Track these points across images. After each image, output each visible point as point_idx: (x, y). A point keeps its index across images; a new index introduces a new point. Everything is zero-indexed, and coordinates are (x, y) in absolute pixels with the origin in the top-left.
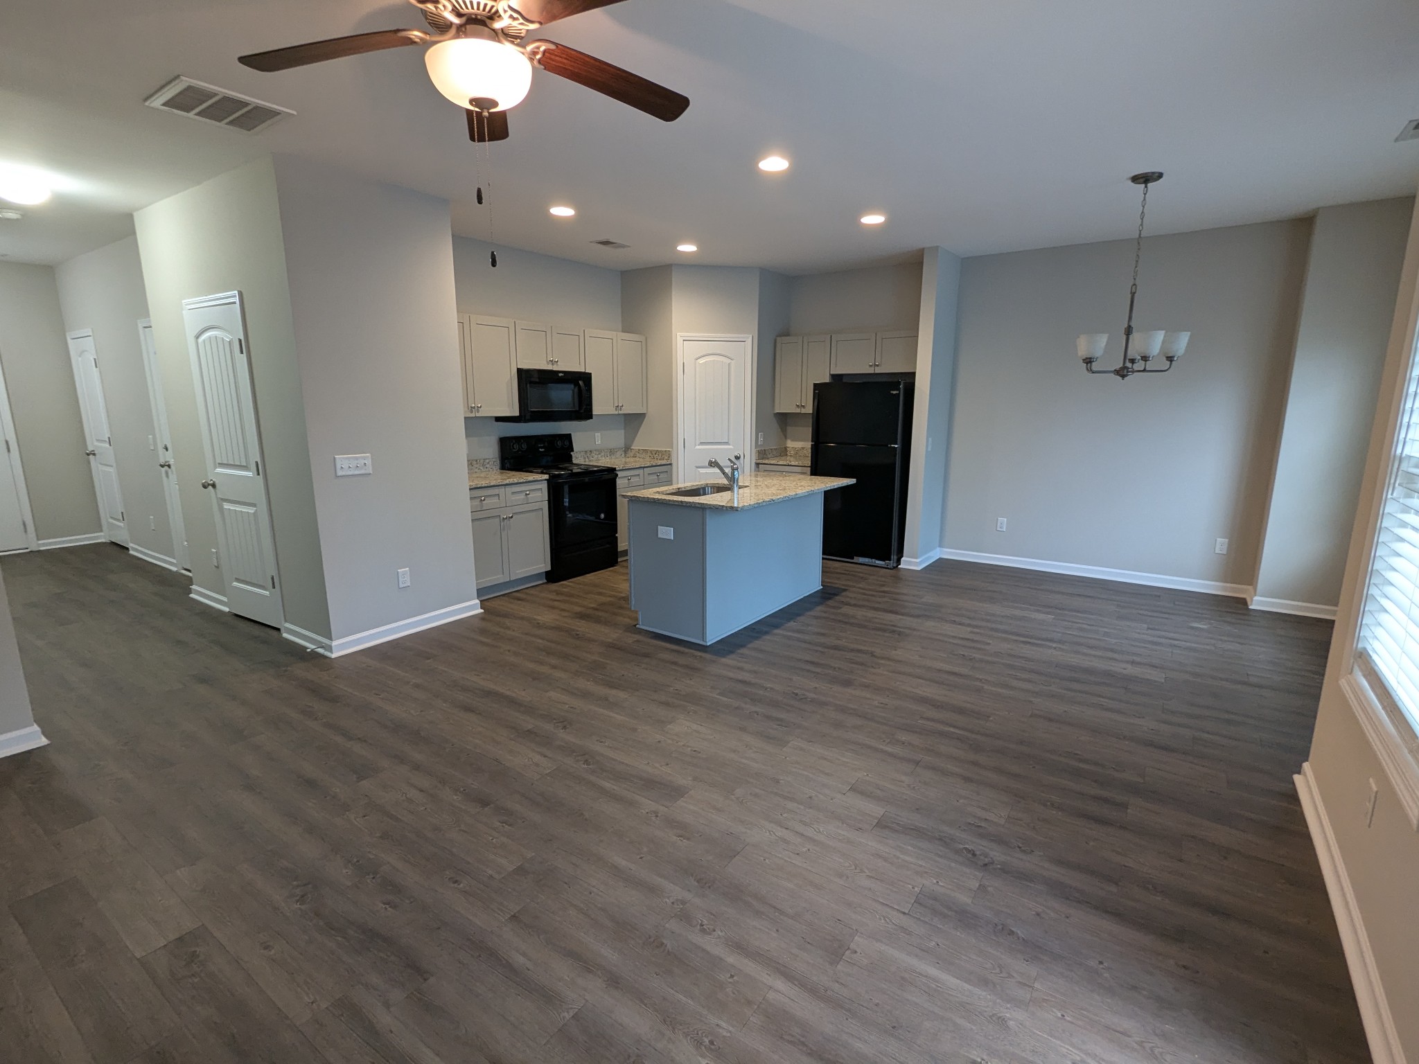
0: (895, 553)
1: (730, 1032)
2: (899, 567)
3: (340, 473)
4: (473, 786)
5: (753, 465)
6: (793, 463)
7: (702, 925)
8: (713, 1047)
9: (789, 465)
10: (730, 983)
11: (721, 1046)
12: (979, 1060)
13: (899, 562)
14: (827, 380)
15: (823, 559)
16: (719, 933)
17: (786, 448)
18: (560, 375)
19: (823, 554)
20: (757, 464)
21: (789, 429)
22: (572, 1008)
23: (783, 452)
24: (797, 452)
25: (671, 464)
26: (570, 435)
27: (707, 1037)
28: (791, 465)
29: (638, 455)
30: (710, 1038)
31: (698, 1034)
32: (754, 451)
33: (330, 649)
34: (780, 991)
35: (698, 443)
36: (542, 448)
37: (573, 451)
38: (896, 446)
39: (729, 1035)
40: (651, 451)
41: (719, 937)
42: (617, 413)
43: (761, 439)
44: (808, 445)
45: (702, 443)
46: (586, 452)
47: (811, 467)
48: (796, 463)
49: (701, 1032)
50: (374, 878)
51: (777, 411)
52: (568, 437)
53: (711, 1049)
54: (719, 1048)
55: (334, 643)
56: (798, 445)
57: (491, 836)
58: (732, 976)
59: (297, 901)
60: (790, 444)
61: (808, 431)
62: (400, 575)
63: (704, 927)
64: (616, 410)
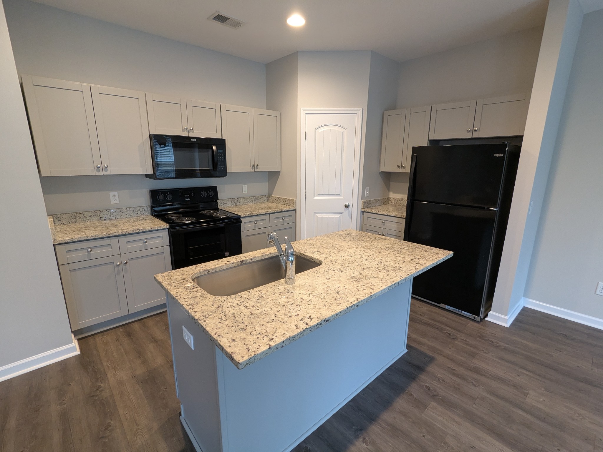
0: (484, 305)
2: (486, 319)
5: (359, 212)
6: (391, 214)
9: (387, 216)
13: (486, 316)
14: (425, 144)
15: (412, 297)
17: (388, 199)
18: (192, 140)
19: (412, 294)
20: (363, 212)
21: (391, 183)
23: (386, 201)
24: (397, 202)
25: (295, 210)
26: (216, 187)
28: (389, 216)
29: (275, 201)
32: (360, 201)
35: (316, 194)
36: (187, 198)
37: (218, 200)
38: (495, 209)
40: (283, 199)
42: (253, 171)
43: (367, 193)
44: (405, 197)
45: (319, 195)
46: (234, 199)
47: (406, 218)
48: (394, 214)
51: (381, 171)
52: (214, 189)
56: (399, 196)
60: (392, 195)
61: (406, 186)
64: (252, 168)
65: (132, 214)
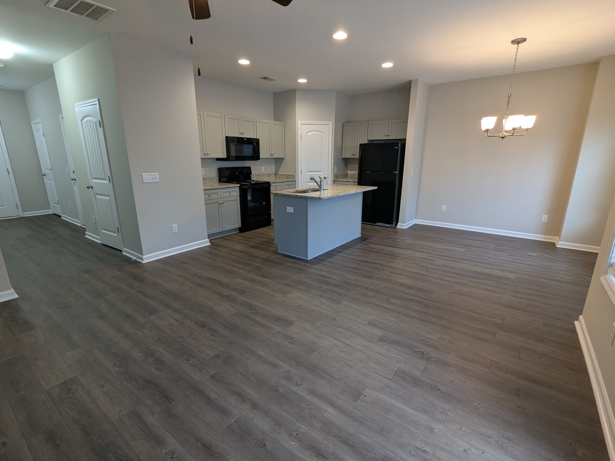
0: (395, 221)
1: (306, 430)
2: (397, 227)
3: (145, 181)
4: (199, 319)
5: (332, 181)
6: (350, 181)
7: (296, 382)
8: (297, 437)
9: (348, 182)
10: (308, 408)
11: (301, 436)
12: (420, 447)
13: (396, 225)
14: (366, 142)
15: (362, 223)
16: (304, 386)
17: (347, 174)
18: (245, 139)
19: (362, 221)
20: (334, 181)
21: (349, 165)
22: (235, 417)
23: (346, 176)
24: (352, 176)
25: (295, 181)
27: (295, 432)
29: (281, 177)
30: (296, 433)
31: (291, 431)
32: (332, 175)
33: (142, 259)
34: (330, 412)
35: (307, 171)
36: (237, 173)
37: (251, 174)
38: (396, 172)
39: (305, 431)
40: (287, 175)
41: (304, 388)
42: (271, 157)
43: (336, 170)
44: (357, 173)
45: (309, 172)
46: (258, 175)
47: (358, 182)
49: (292, 430)
50: (152, 358)
51: (343, 157)
52: (249, 168)
53: (296, 438)
54: (300, 437)
55: (144, 257)
56: (353, 173)
57: (205, 341)
58: (308, 405)
59: (118, 367)
60: (349, 172)
61: (357, 166)
62: (173, 227)
63: (298, 383)
64: (271, 156)
65: (210, 181)
